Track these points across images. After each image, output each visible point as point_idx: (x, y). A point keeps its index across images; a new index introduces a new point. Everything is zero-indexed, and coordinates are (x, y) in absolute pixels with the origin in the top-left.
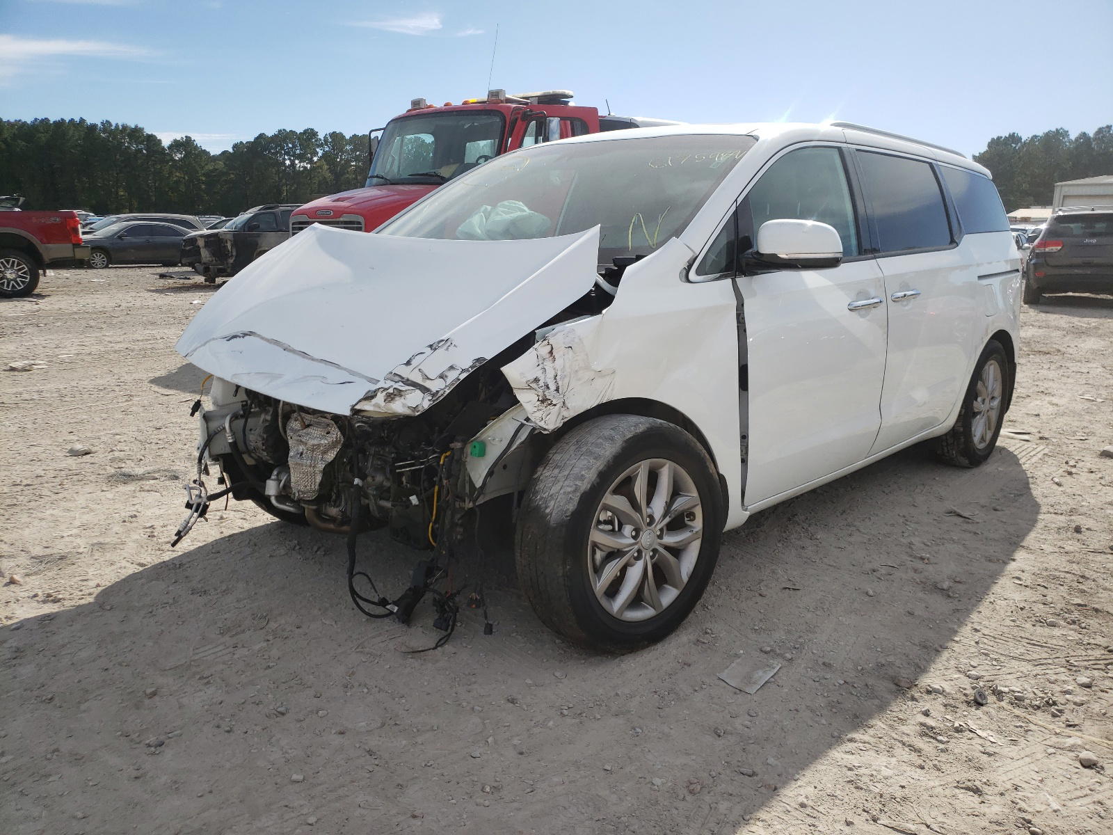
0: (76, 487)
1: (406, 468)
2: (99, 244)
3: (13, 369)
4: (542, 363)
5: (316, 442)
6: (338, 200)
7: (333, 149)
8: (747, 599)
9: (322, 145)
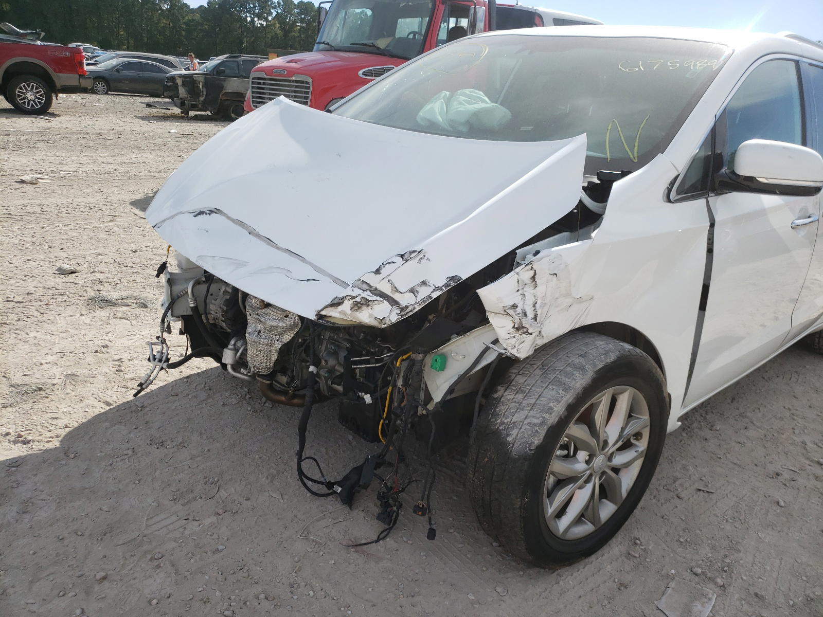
0: (60, 308)
1: (361, 364)
2: (101, 75)
3: (23, 182)
4: (523, 289)
5: (274, 324)
6: (291, 61)
7: (284, 11)
8: (667, 501)
9: (275, 7)
